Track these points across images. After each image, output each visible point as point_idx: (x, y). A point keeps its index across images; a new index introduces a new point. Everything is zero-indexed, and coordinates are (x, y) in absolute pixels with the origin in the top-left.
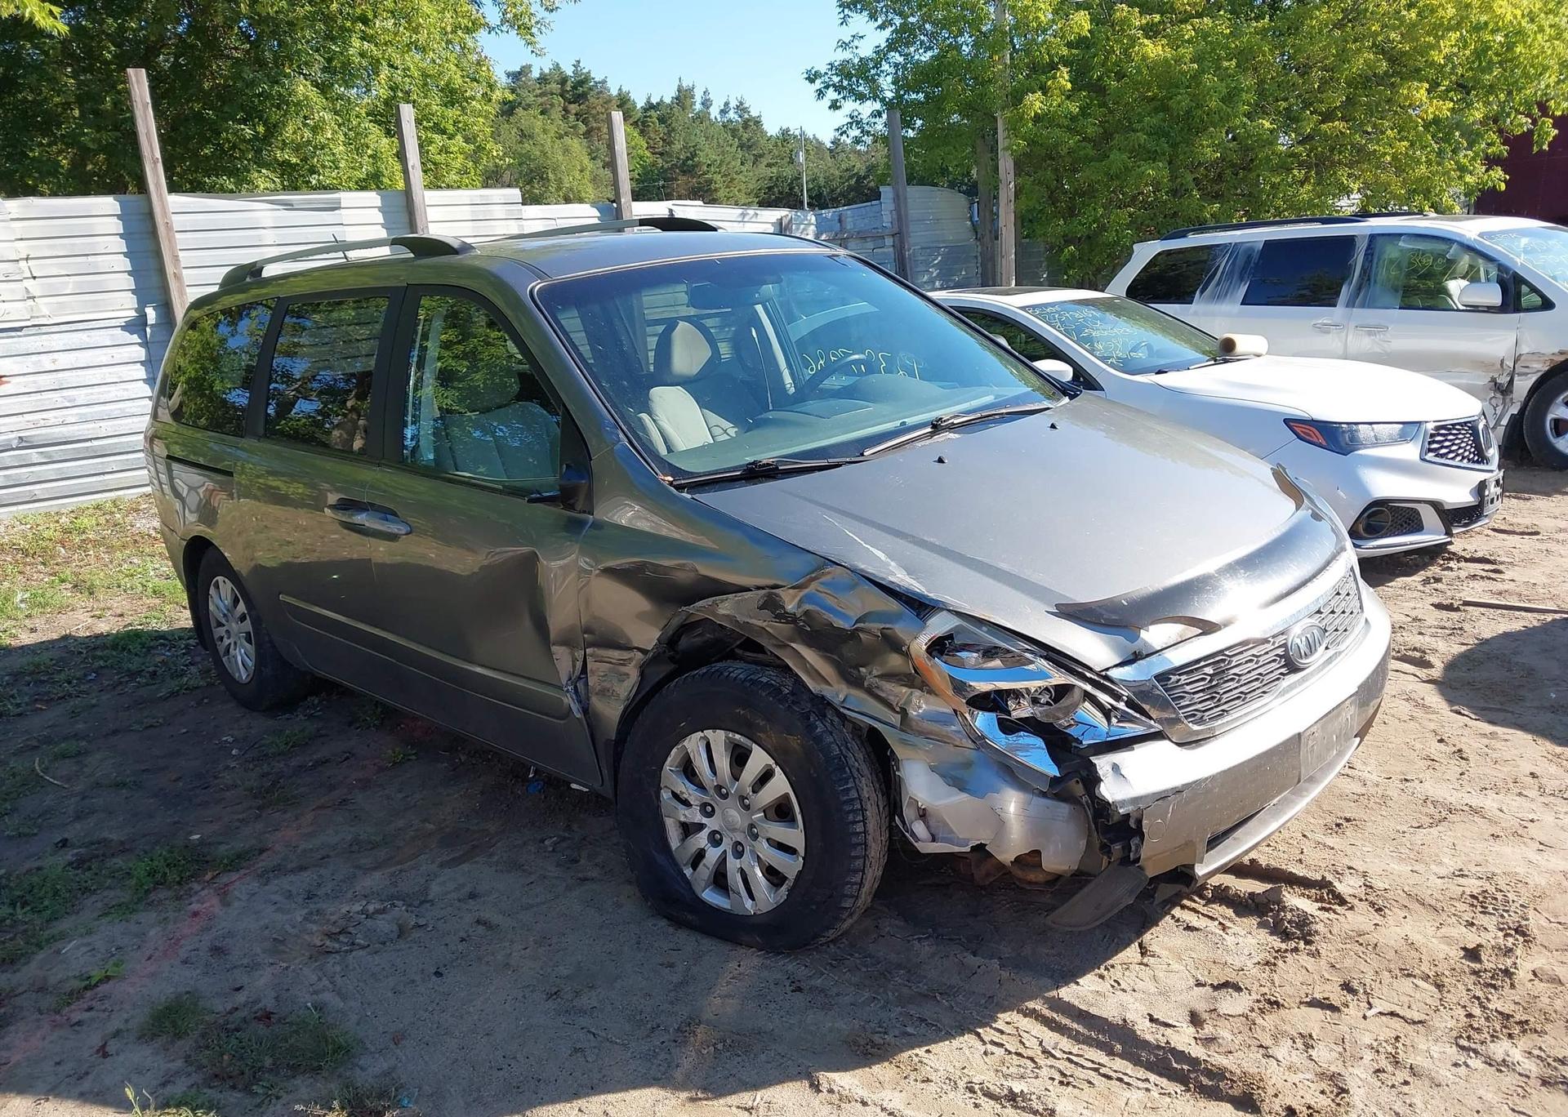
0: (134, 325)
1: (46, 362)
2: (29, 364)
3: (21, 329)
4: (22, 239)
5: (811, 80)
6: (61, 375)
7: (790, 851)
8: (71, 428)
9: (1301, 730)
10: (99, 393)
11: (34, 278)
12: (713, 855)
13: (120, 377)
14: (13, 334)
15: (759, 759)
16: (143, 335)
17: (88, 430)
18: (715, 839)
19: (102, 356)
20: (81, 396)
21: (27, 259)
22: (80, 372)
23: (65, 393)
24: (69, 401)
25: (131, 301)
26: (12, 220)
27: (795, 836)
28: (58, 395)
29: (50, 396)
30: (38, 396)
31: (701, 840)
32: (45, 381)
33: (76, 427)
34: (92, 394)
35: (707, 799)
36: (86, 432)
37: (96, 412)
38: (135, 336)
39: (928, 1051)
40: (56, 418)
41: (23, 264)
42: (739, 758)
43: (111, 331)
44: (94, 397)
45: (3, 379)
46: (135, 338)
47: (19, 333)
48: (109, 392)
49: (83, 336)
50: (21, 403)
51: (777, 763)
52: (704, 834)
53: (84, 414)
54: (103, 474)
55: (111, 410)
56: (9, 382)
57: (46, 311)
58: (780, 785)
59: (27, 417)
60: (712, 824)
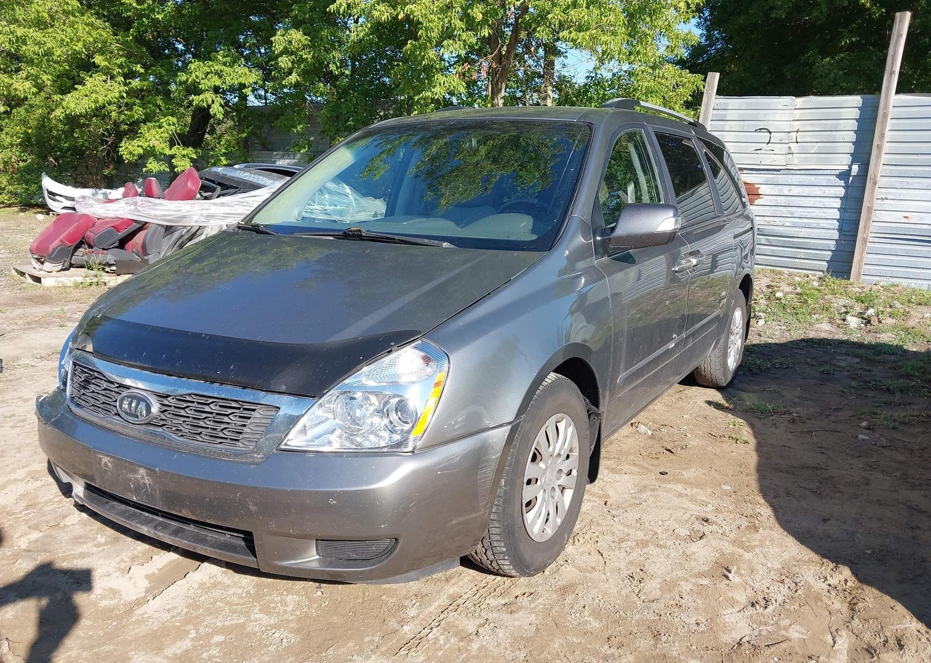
0: (844, 175)
1: (786, 190)
2: (775, 190)
3: (779, 170)
4: (798, 120)
6: (792, 198)
8: (786, 229)
10: (809, 212)
11: (797, 142)
13: (825, 205)
14: (775, 172)
16: (846, 182)
17: (794, 231)
19: (818, 191)
20: (798, 212)
21: (797, 132)
22: (799, 198)
23: (790, 209)
24: (790, 214)
25: (848, 159)
26: (795, 109)
28: (787, 209)
29: (781, 209)
30: (776, 208)
32: (781, 200)
33: (788, 229)
34: (804, 212)
36: (793, 233)
37: (803, 223)
38: (843, 181)
40: (780, 222)
41: (794, 135)
43: (828, 177)
44: (804, 214)
45: (761, 196)
46: (842, 183)
47: (778, 173)
48: (815, 212)
49: (812, 178)
50: (765, 210)
53: (796, 222)
54: (796, 258)
55: (812, 223)
56: (762, 198)
57: (796, 162)
59: (766, 218)
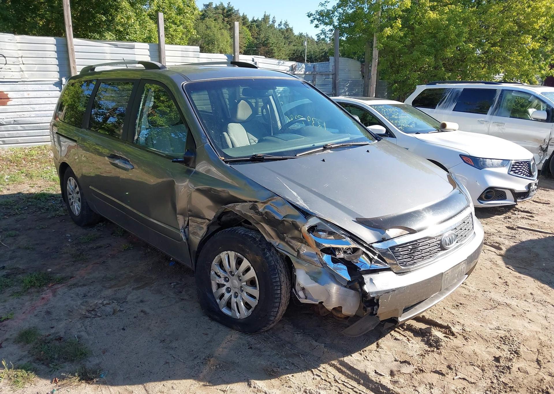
0: (58, 84)
1: (26, 94)
2: (19, 95)
3: (17, 82)
4: (20, 50)
5: (309, 17)
6: (30, 99)
7: (254, 297)
8: (32, 118)
9: (443, 272)
10: (43, 107)
11: (24, 64)
12: (227, 296)
13: (51, 102)
14: (15, 83)
15: (246, 263)
16: (61, 88)
17: (39, 120)
18: (228, 290)
19: (45, 94)
20: (37, 107)
21: (22, 57)
22: (37, 99)
23: (32, 106)
24: (33, 109)
25: (57, 75)
26: (17, 43)
27: (256, 292)
28: (29, 106)
29: (26, 107)
30: (22, 106)
31: (223, 290)
32: (24, 101)
33: (34, 118)
34: (41, 107)
35: (227, 276)
36: (38, 120)
37: (42, 114)
38: (58, 88)
39: (293, 376)
40: (27, 114)
41: (20, 59)
42: (239, 262)
43: (49, 85)
44: (41, 108)
45: (10, 99)
46: (58, 89)
47: (17, 83)
48: (47, 107)
49: (40, 86)
50: (16, 108)
51: (252, 265)
52: (225, 288)
53: (38, 114)
54: (43, 136)
55: (47, 113)
56: (12, 100)
57: (27, 76)
58: (252, 274)
59: (17, 113)
60: (228, 285)
